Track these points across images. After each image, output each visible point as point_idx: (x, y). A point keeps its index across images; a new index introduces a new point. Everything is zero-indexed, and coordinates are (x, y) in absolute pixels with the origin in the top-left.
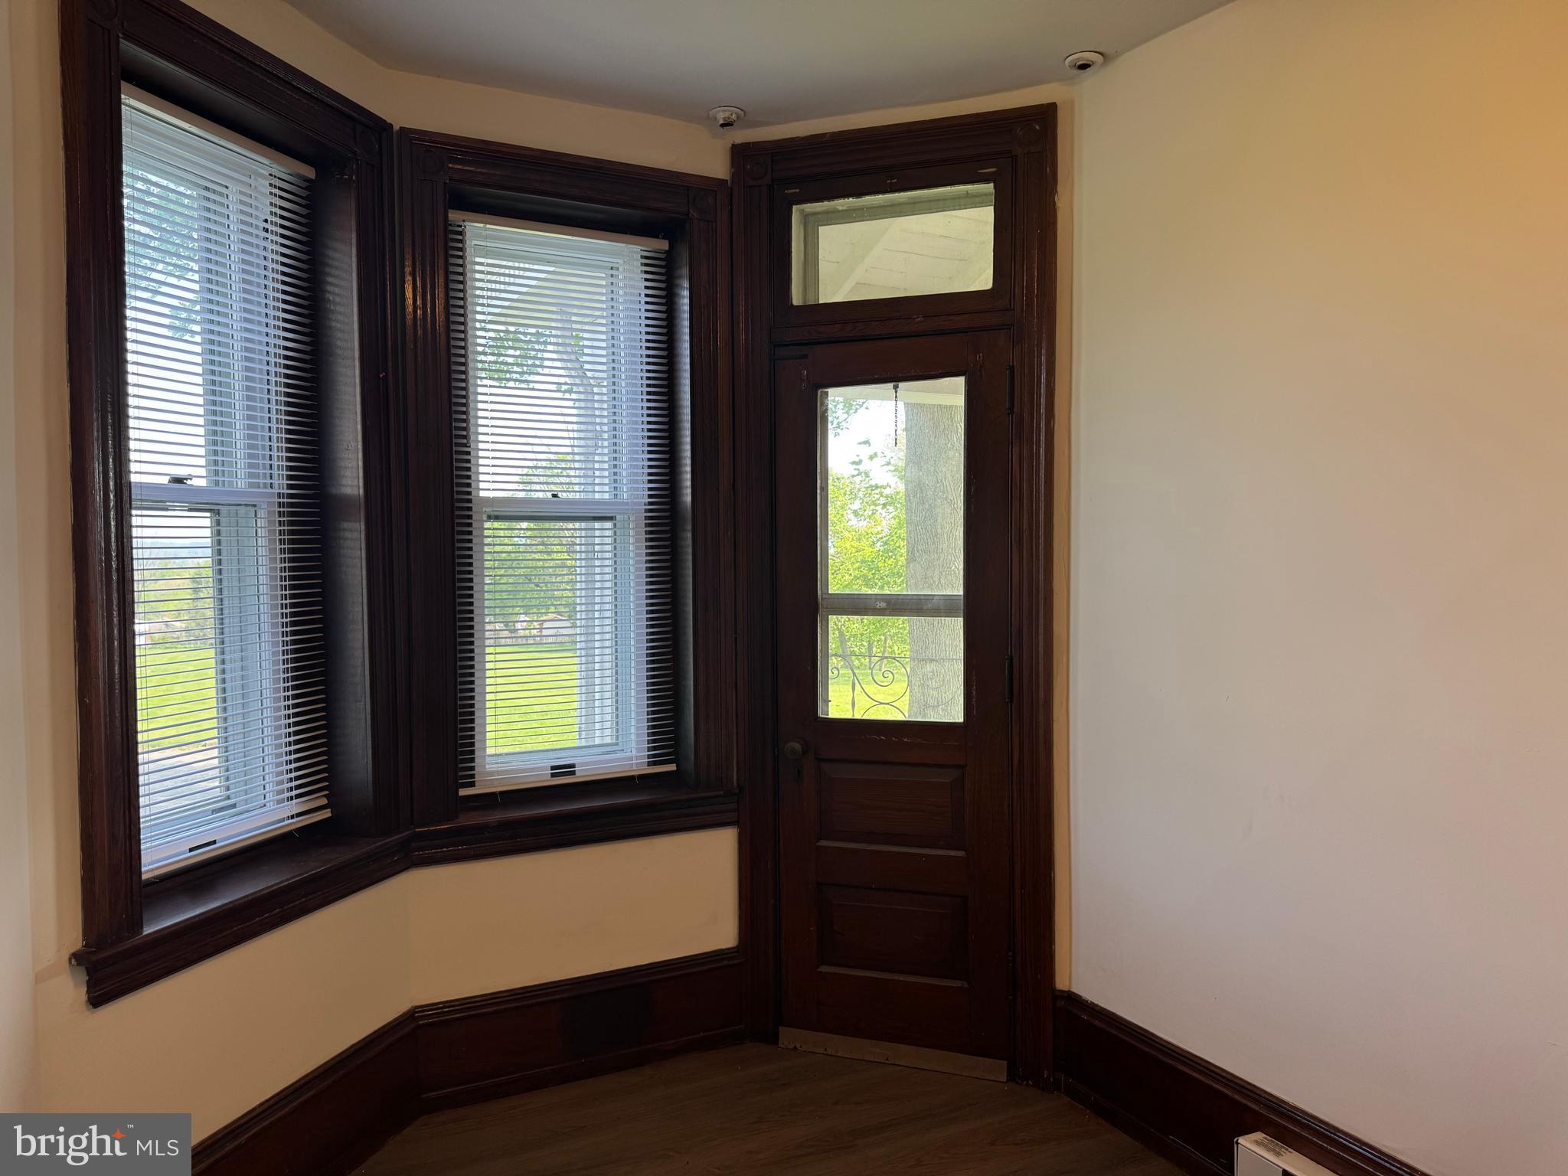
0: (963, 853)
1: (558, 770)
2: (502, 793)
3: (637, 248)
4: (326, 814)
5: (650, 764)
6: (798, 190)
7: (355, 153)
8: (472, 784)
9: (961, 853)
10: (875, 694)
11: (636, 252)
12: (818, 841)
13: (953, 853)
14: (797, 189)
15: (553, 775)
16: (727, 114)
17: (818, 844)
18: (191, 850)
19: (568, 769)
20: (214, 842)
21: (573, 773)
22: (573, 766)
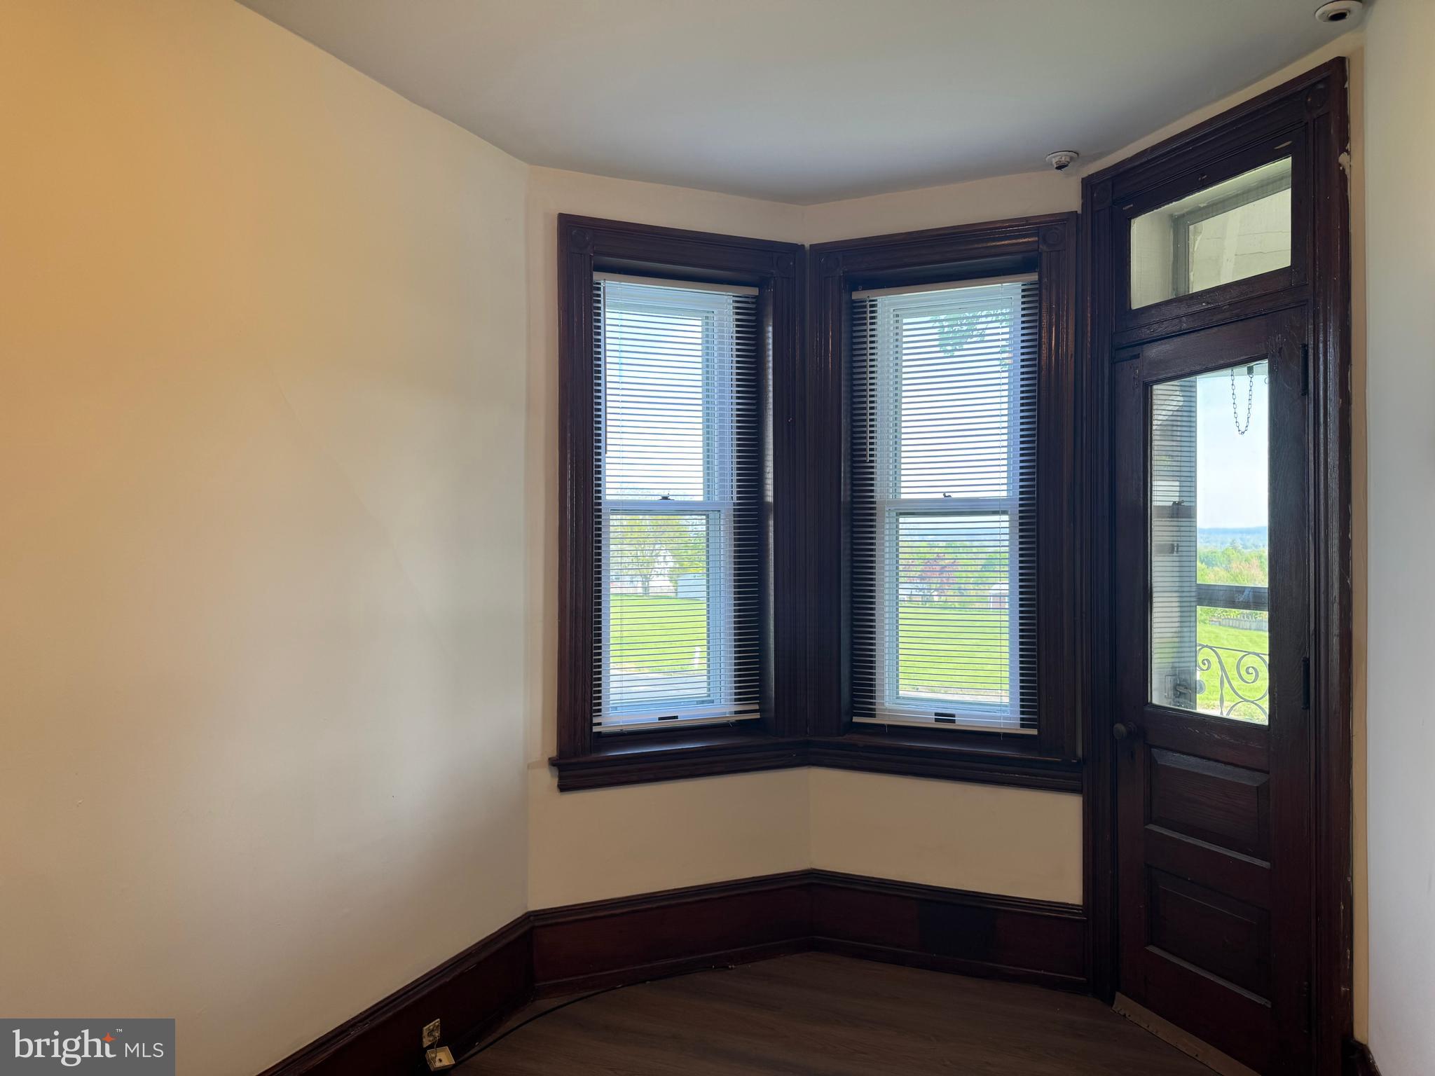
0: (1268, 864)
1: (941, 717)
2: (890, 726)
3: (1019, 285)
4: (757, 716)
5: (1023, 726)
6: (1132, 205)
7: (772, 274)
8: (873, 716)
9: (1266, 865)
10: (1240, 689)
11: (1018, 288)
12: (1147, 824)
13: (1258, 862)
14: (1130, 204)
15: (937, 720)
16: (1057, 159)
17: (1146, 827)
18: (660, 719)
19: (949, 718)
20: (676, 717)
21: (953, 721)
22: (953, 716)
